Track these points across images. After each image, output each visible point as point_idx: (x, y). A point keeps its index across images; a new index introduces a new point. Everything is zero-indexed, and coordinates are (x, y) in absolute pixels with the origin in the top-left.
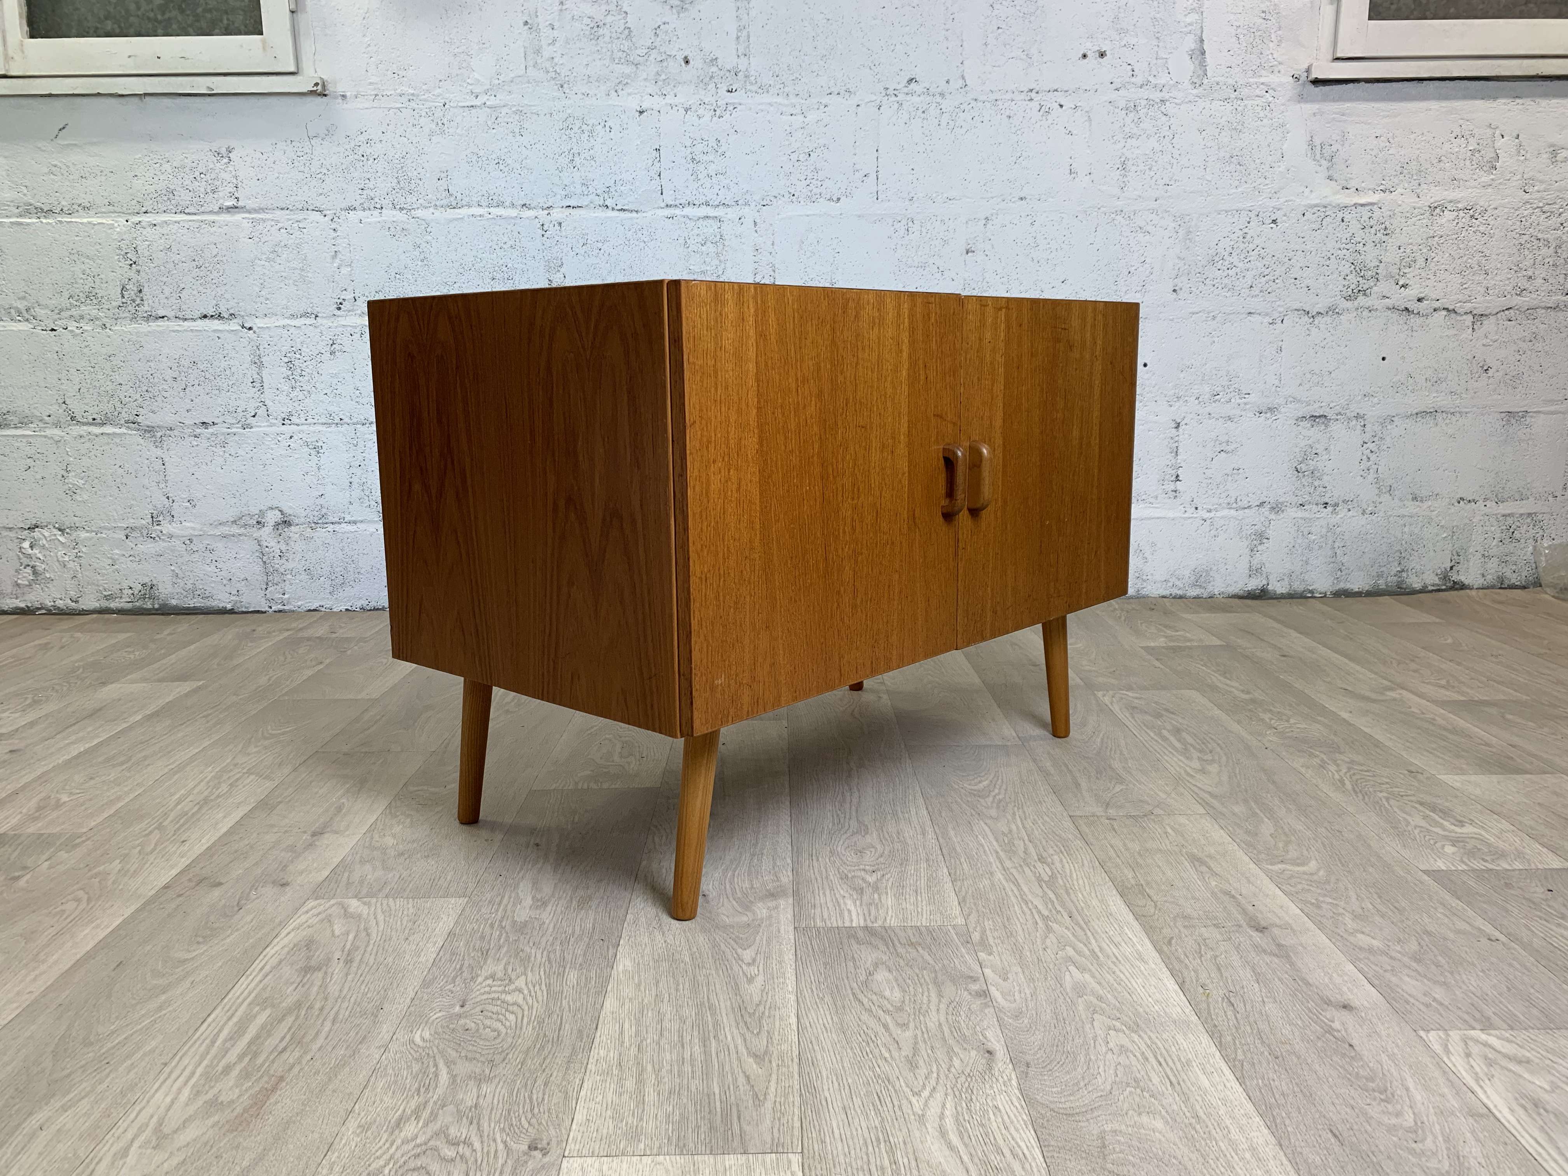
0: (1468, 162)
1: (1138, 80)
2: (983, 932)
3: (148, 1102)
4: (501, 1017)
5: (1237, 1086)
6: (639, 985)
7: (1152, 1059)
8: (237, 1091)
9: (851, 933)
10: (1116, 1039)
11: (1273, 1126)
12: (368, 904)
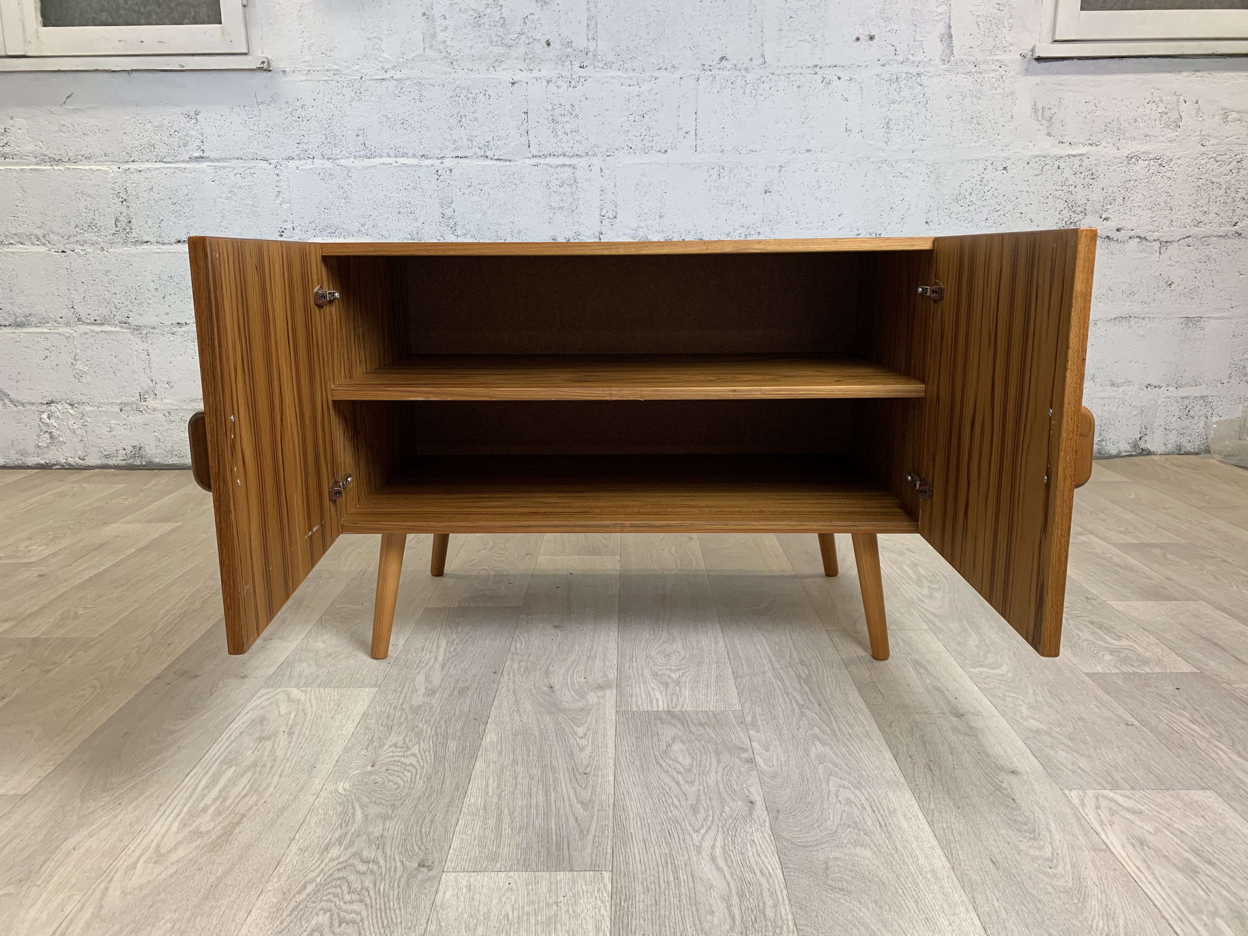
0: (1158, 122)
1: (900, 58)
2: (754, 716)
3: (149, 831)
4: (400, 774)
5: (927, 827)
6: (501, 752)
7: (869, 810)
8: (213, 824)
9: (657, 716)
10: (844, 794)
11: (949, 855)
12: (305, 692)
